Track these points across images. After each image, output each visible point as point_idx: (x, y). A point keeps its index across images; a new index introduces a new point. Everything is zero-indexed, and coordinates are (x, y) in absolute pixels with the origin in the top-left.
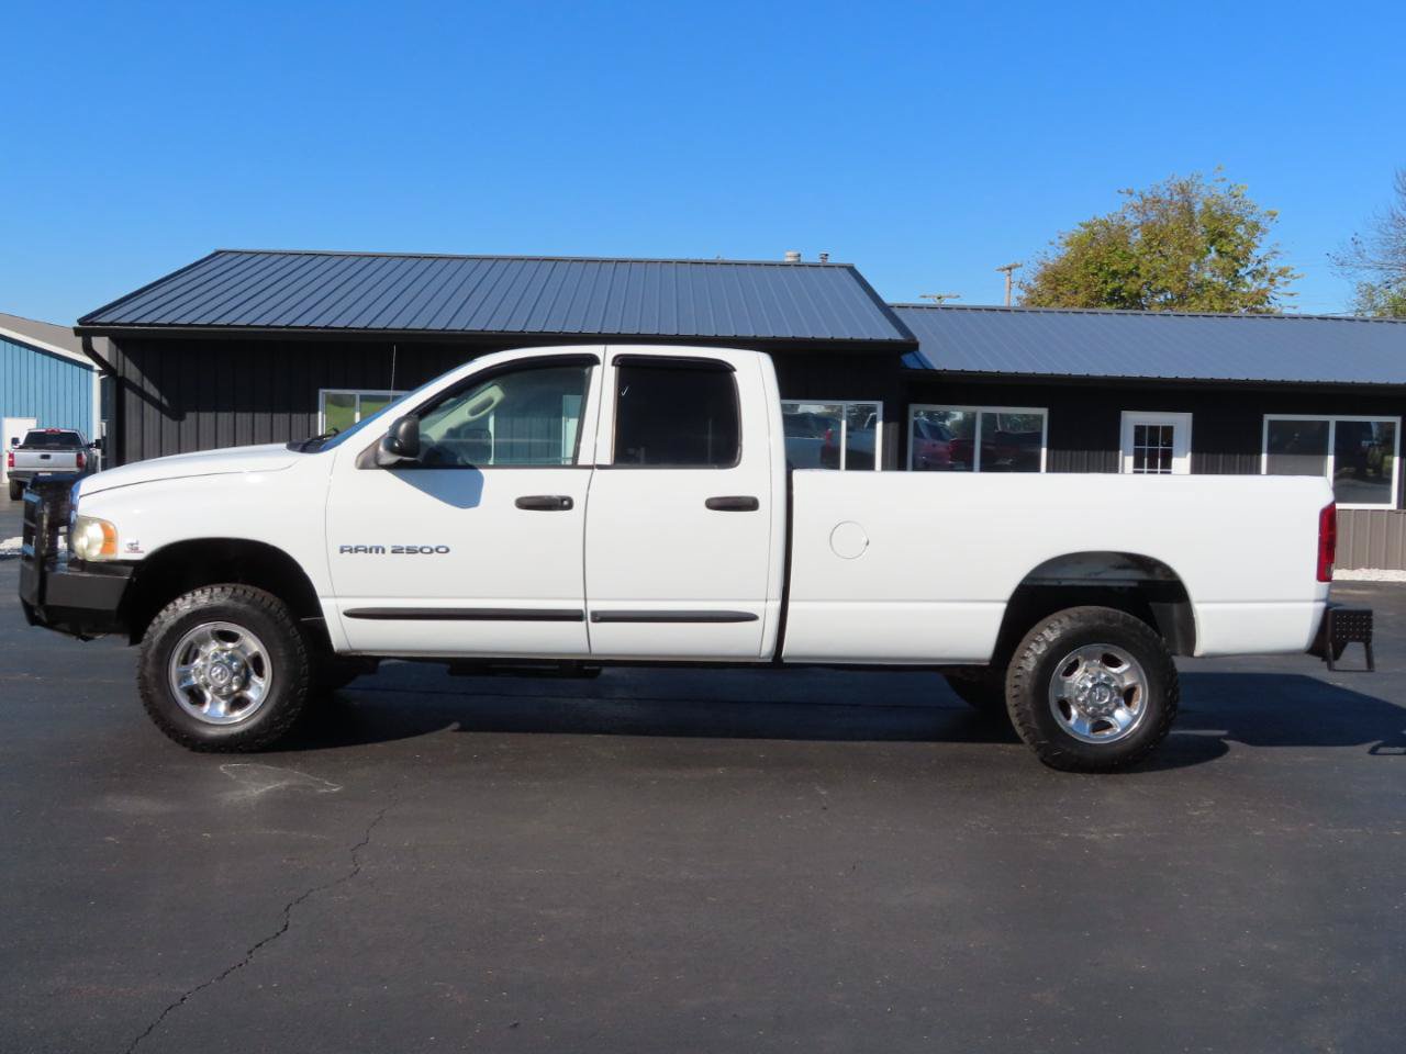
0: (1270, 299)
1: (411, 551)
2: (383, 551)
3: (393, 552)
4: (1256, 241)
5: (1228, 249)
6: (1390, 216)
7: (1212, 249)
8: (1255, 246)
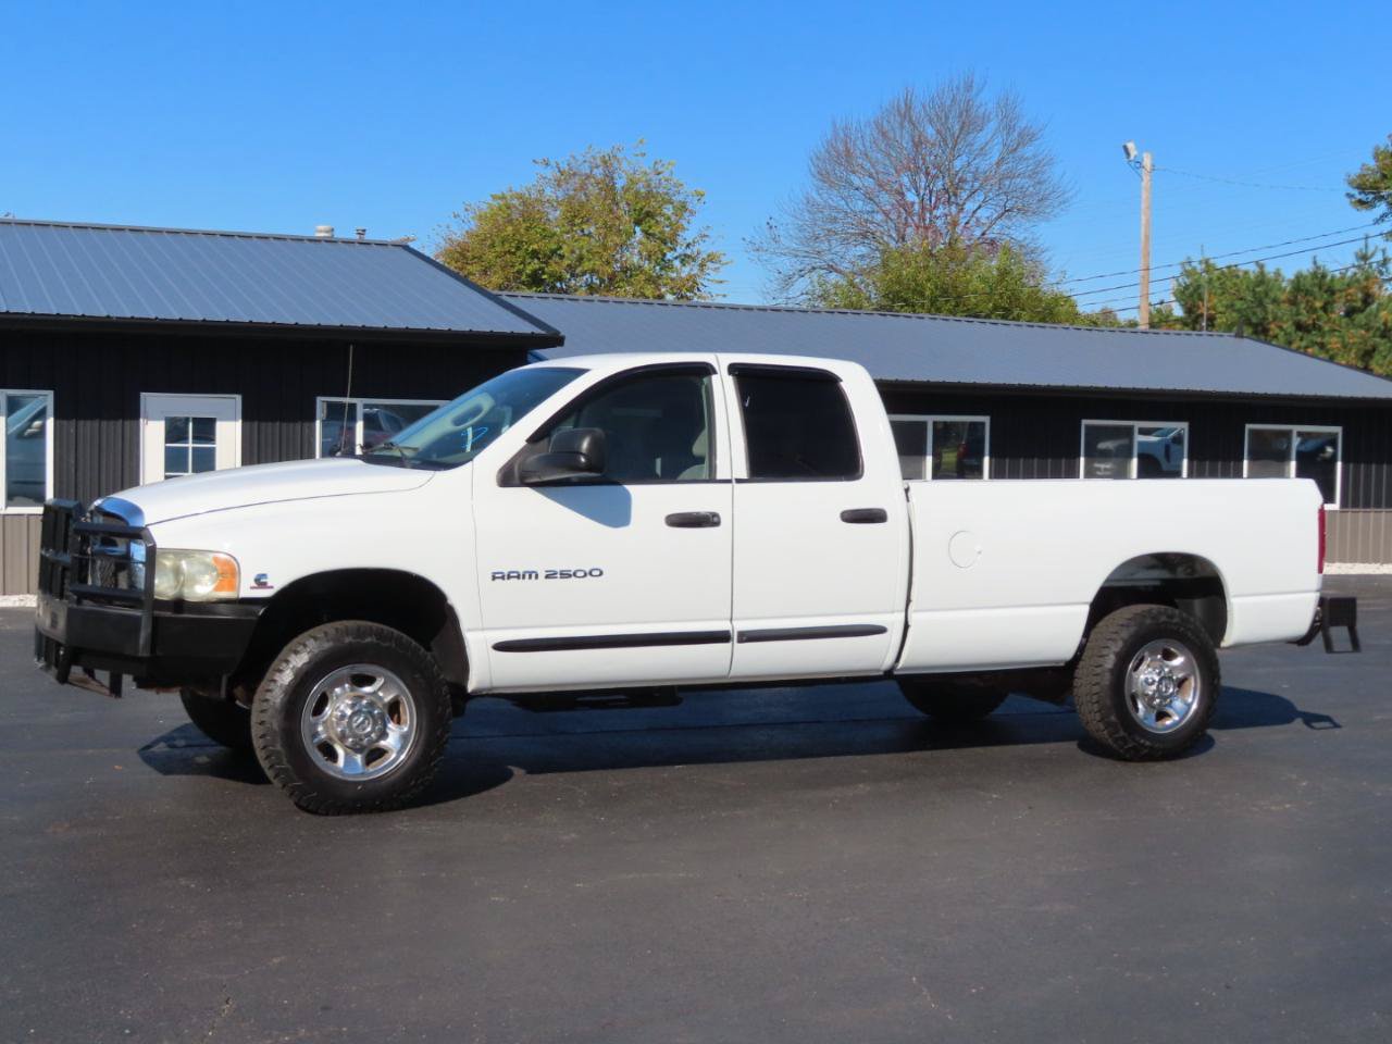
0: (700, 286)
1: (565, 575)
2: (537, 577)
3: (547, 577)
4: (684, 223)
5: (655, 230)
6: (805, 201)
7: (638, 229)
8: (684, 229)
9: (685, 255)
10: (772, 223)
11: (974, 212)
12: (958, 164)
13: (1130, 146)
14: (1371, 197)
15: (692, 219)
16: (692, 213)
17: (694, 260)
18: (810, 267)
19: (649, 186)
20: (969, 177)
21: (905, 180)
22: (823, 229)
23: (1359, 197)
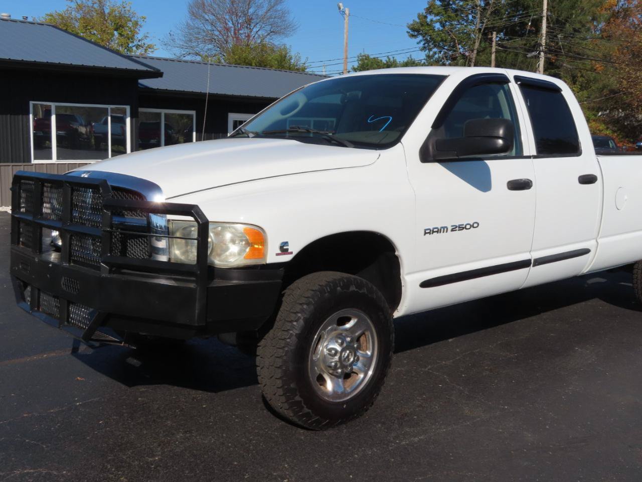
1: (461, 228)
2: (447, 230)
3: (452, 230)
4: (137, 30)
5: (124, 33)
6: (186, 24)
7: (116, 33)
8: (137, 33)
9: (138, 45)
10: (172, 33)
11: (257, 32)
12: (251, 11)
13: (341, 4)
14: (416, 33)
15: (141, 29)
16: (141, 26)
17: (142, 47)
18: (188, 53)
19: (120, 13)
20: (254, 17)
21: (227, 17)
22: (194, 37)
23: (411, 33)
